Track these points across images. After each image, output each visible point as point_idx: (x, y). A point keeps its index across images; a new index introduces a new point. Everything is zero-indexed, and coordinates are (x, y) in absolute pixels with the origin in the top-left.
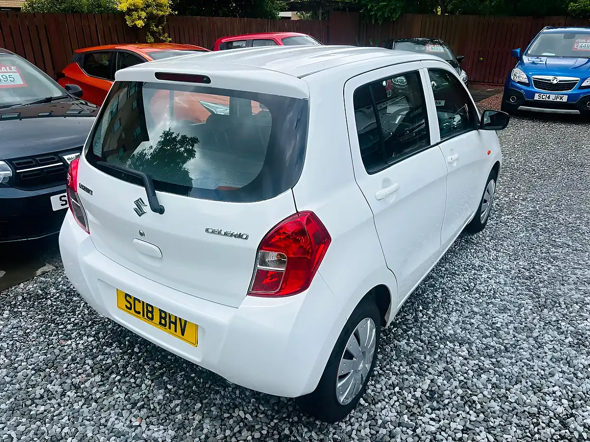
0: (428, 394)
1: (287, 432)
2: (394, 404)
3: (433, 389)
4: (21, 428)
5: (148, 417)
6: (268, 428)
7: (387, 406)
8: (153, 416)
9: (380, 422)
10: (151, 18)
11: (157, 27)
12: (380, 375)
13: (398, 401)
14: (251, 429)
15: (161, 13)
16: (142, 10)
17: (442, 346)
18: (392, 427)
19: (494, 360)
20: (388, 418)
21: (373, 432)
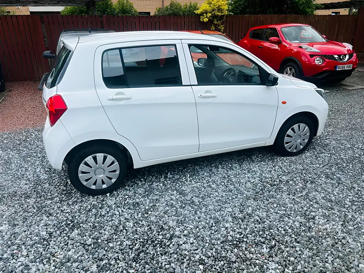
0: (135, 203)
1: (73, 192)
2: (117, 201)
3: (139, 202)
4: (19, 162)
5: (47, 171)
6: (71, 188)
7: (114, 200)
8: (49, 172)
9: (104, 203)
10: (214, 17)
11: (217, 21)
12: (129, 190)
13: (121, 200)
14: (66, 186)
15: (220, 14)
16: (210, 12)
17: (170, 192)
18: (105, 206)
19: (184, 205)
20: (108, 203)
21: (97, 204)
